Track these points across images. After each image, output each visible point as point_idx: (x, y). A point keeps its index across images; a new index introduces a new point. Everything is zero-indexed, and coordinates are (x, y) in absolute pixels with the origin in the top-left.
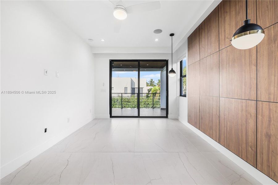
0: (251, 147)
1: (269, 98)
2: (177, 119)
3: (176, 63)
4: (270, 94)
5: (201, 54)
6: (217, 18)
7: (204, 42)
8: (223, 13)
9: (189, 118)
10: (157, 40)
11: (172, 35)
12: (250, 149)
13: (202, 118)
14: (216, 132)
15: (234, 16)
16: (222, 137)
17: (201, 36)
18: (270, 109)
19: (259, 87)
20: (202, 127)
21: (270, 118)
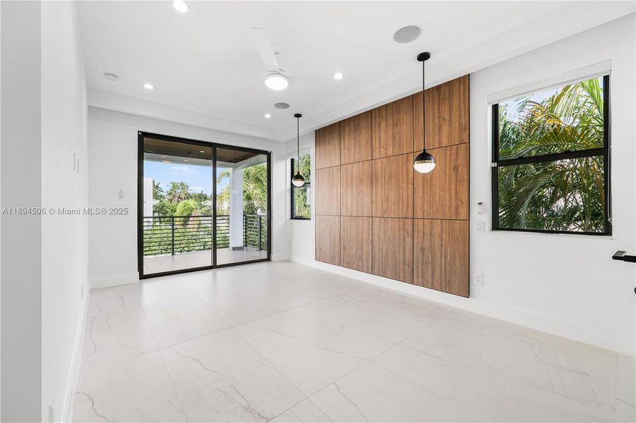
0: (408, 266)
1: (423, 215)
2: (288, 261)
3: (286, 160)
4: (424, 212)
5: (342, 156)
6: (370, 118)
7: (348, 141)
8: (377, 116)
9: (318, 251)
10: (268, 116)
11: (298, 116)
12: (407, 267)
13: (344, 248)
14: (368, 261)
15: (391, 126)
16: (377, 264)
17: (342, 132)
18: (424, 225)
19: (415, 204)
20: (345, 261)
21: (424, 233)
